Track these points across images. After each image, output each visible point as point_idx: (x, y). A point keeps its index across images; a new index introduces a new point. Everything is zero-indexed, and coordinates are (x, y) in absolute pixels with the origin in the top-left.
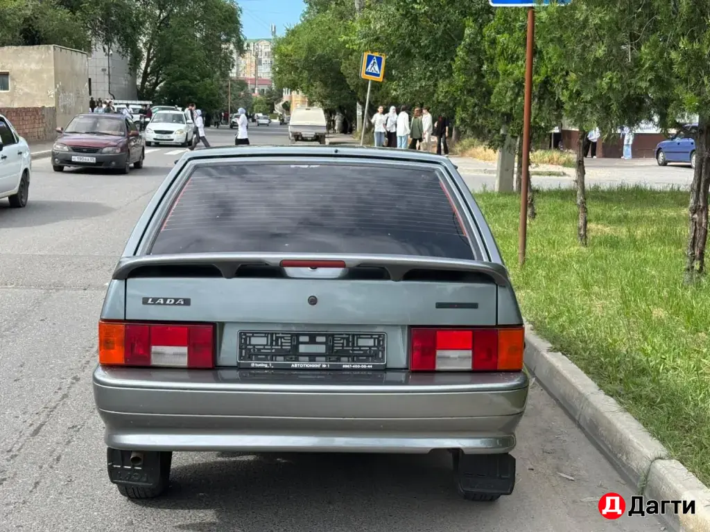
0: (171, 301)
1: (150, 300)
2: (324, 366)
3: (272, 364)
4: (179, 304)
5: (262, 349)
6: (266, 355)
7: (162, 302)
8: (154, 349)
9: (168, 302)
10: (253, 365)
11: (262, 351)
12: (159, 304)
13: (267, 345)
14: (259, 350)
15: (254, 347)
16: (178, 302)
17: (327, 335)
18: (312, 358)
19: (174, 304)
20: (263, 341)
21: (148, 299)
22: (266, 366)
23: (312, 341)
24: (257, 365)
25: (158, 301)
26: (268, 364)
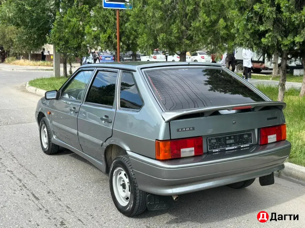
0: (188, 129)
1: (180, 129)
2: (236, 147)
3: (220, 150)
4: (191, 130)
5: (215, 144)
6: (216, 146)
7: (185, 130)
8: (182, 150)
9: (187, 130)
10: (213, 151)
11: (215, 145)
12: (184, 131)
13: (216, 142)
14: (214, 145)
15: (212, 144)
16: (190, 129)
17: (234, 136)
18: (231, 145)
19: (189, 130)
20: (215, 141)
21: (179, 129)
22: (218, 151)
23: (230, 138)
24: (215, 151)
25: (183, 130)
26: (218, 150)
